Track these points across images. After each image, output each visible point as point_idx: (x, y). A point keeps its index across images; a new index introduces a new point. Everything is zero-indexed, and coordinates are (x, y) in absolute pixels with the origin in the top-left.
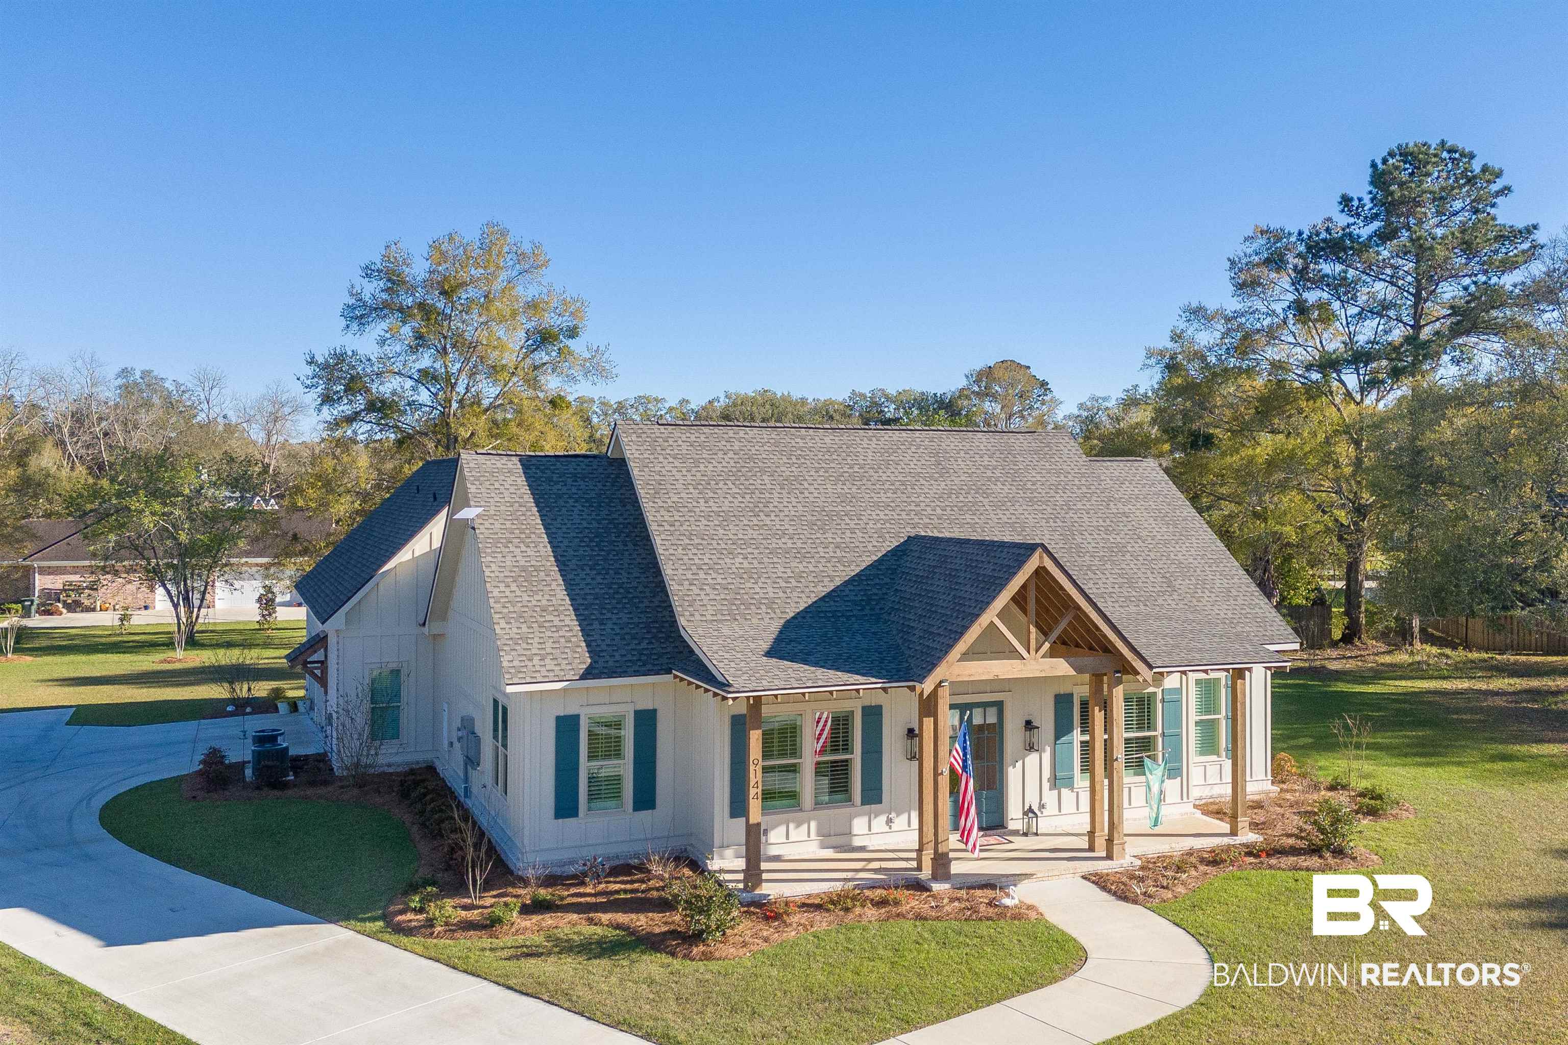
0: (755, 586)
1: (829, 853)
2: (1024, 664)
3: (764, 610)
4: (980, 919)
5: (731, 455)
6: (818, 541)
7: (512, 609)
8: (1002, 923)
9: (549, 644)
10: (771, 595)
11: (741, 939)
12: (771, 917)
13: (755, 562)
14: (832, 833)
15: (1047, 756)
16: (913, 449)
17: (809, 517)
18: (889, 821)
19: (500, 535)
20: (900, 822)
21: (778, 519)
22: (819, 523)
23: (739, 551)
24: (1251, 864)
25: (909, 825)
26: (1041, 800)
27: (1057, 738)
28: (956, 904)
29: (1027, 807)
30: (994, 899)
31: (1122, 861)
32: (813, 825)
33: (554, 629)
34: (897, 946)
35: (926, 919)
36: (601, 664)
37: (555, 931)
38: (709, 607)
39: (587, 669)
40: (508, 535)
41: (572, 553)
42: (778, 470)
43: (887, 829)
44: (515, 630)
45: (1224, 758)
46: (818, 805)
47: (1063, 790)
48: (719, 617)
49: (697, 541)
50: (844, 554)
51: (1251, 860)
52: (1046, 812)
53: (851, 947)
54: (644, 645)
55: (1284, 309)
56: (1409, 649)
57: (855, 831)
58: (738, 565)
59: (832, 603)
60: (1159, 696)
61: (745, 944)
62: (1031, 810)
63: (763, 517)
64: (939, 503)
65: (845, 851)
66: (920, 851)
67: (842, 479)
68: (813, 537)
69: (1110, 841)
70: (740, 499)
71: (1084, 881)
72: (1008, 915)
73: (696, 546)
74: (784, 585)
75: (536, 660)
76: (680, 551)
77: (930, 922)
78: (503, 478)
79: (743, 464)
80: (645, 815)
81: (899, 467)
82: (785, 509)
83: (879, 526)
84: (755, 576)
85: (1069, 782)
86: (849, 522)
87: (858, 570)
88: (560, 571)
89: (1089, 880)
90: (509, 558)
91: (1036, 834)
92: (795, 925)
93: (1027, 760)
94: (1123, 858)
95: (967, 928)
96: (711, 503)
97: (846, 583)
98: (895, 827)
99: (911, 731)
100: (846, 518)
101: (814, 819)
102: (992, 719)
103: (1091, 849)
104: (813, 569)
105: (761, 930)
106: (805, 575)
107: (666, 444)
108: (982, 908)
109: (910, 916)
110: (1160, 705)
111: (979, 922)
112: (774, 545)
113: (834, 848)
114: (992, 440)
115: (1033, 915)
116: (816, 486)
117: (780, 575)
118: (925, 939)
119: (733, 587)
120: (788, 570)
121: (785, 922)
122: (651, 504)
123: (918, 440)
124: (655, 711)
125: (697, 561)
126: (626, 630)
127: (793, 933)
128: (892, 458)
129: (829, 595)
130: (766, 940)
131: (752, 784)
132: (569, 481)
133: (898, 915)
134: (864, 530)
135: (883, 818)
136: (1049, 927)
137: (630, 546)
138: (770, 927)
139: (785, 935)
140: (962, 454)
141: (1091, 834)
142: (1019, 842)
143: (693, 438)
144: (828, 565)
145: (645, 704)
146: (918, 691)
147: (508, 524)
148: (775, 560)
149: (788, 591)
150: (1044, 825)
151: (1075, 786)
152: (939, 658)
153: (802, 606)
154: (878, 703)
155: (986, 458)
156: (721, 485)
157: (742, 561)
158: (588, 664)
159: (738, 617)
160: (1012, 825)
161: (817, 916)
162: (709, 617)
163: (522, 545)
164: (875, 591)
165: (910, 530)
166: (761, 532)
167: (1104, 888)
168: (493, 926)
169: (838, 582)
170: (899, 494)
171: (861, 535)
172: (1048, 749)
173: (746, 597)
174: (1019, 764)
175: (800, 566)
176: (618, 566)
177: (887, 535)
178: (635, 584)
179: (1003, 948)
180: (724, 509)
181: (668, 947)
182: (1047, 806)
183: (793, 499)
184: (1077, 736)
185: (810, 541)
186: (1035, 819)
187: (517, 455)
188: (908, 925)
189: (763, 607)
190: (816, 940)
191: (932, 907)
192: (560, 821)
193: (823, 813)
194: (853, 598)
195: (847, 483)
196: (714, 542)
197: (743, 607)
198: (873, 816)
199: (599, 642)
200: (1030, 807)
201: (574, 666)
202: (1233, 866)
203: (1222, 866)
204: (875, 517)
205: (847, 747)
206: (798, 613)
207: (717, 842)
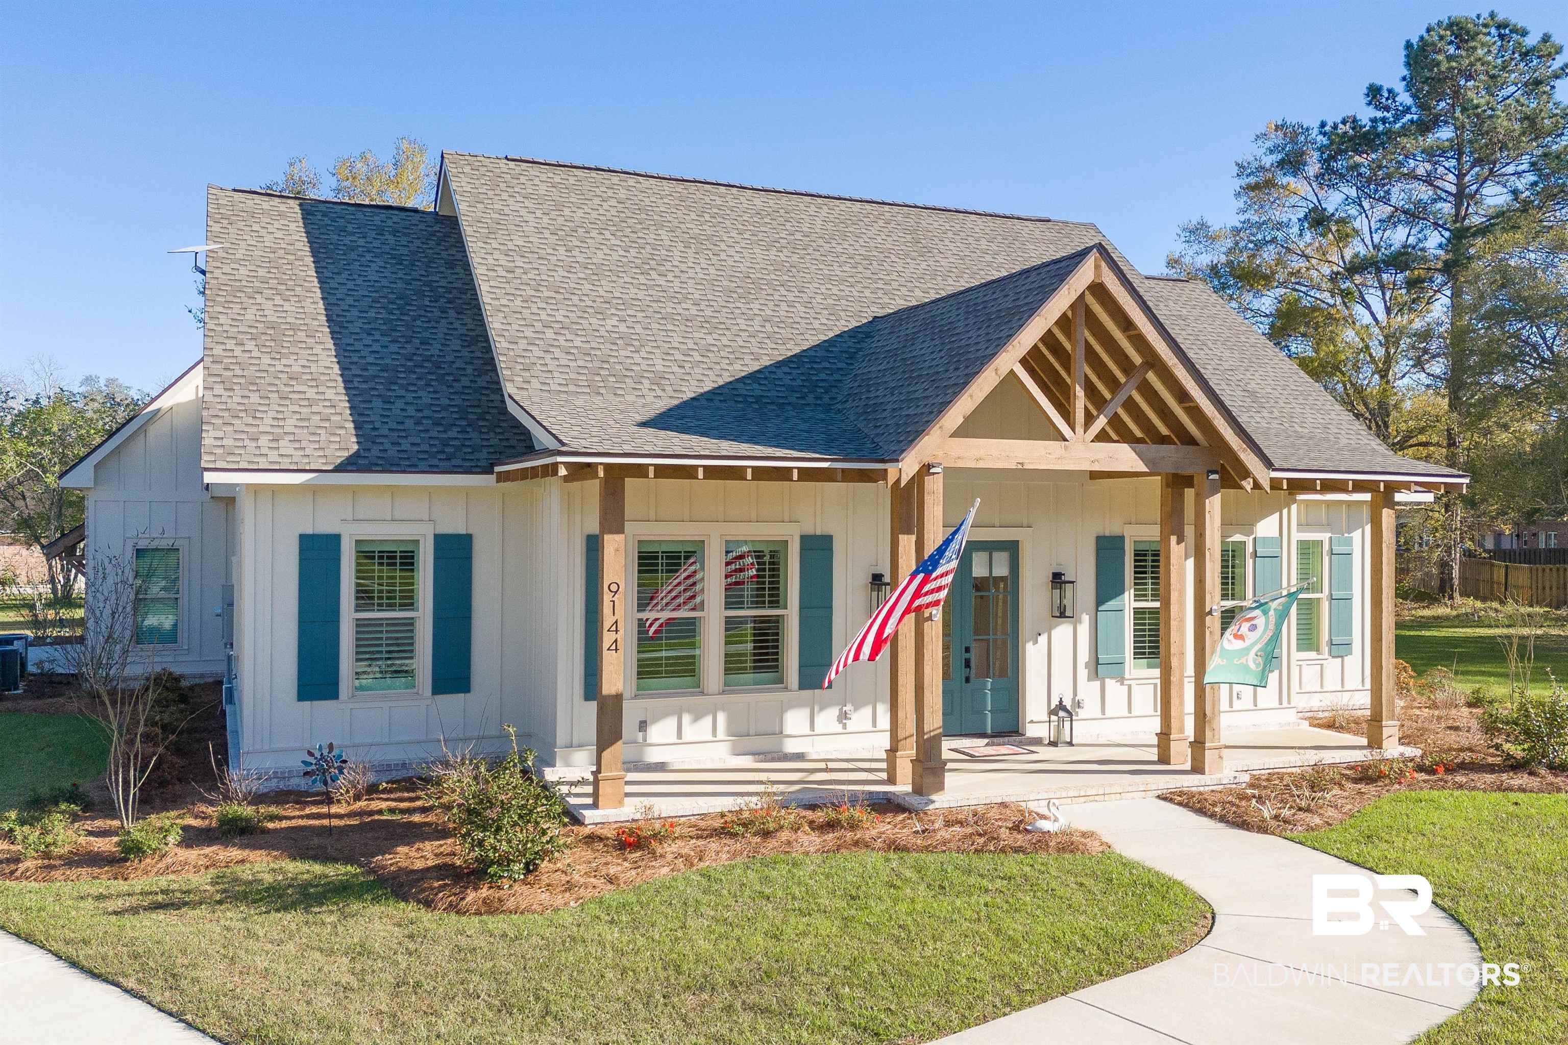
0: (636, 355)
1: (746, 761)
2: (1066, 448)
3: (648, 386)
4: (1003, 851)
5: (613, 202)
6: (738, 311)
7: (240, 373)
8: (1042, 856)
9: (292, 421)
10: (659, 368)
11: (565, 878)
12: (630, 845)
13: (638, 326)
14: (752, 732)
15: (1084, 629)
16: (881, 223)
17: (725, 283)
18: (843, 717)
19: (244, 283)
20: (860, 718)
21: (677, 280)
22: (740, 291)
23: (613, 311)
24: (1425, 781)
25: (874, 724)
26: (1075, 694)
27: (1101, 600)
28: (957, 828)
29: (1055, 702)
30: (1021, 822)
31: (1219, 776)
32: (721, 718)
33: (306, 403)
34: (854, 893)
35: (905, 849)
36: (375, 451)
37: (238, 869)
38: (556, 375)
39: (349, 458)
40: (257, 284)
41: (357, 314)
42: (682, 226)
43: (839, 728)
44: (238, 399)
45: (1326, 656)
46: (728, 688)
47: (1107, 681)
48: (572, 388)
49: (547, 294)
50: (776, 329)
51: (1423, 776)
52: (1082, 713)
53: (767, 891)
54: (452, 433)
55: (1299, 220)
56: (1449, 603)
57: (788, 730)
58: (609, 328)
59: (756, 386)
60: (1250, 549)
61: (569, 887)
62: (1061, 706)
63: (654, 275)
64: (918, 284)
65: (773, 760)
66: (893, 751)
67: (777, 245)
68: (731, 305)
69: (1198, 744)
70: (622, 253)
71: (1162, 803)
72: (1052, 844)
73: (546, 300)
74: (682, 357)
75: (264, 441)
76: (518, 302)
77: (915, 855)
78: (268, 220)
79: (630, 215)
80: (453, 702)
81: (861, 241)
82: (690, 270)
83: (831, 301)
84: (636, 343)
85: (1117, 669)
86: (786, 293)
87: (797, 350)
88: (331, 333)
89: (1171, 800)
90: (252, 311)
91: (1071, 744)
92: (670, 857)
93: (1055, 633)
94: (1220, 769)
95: (984, 863)
96: (576, 252)
97: (779, 365)
98: (851, 725)
99: (877, 578)
100: (781, 288)
101: (723, 710)
102: (1001, 569)
103: (1164, 759)
104: (729, 343)
105: (607, 864)
106: (716, 349)
107: (515, 181)
108: (1004, 833)
109: (879, 843)
110: (1251, 561)
111: (1002, 856)
112: (669, 310)
113: (753, 754)
114: (991, 224)
115: (1095, 847)
116: (738, 249)
117: (677, 345)
118: (907, 880)
119: (598, 353)
120: (689, 341)
121: (653, 853)
122: (480, 244)
123: (887, 214)
124: (469, 538)
125: (544, 316)
126: (426, 413)
127: (665, 870)
128: (851, 229)
129: (753, 376)
130: (611, 880)
131: (607, 624)
132: (373, 234)
133: (856, 843)
134: (808, 305)
135: (833, 712)
136: (1127, 864)
137: (452, 313)
138: (625, 860)
139: (649, 872)
140: (950, 234)
141: (1164, 737)
142: (1045, 752)
143: (557, 179)
144: (752, 340)
145: (454, 526)
146: (891, 479)
147: (262, 272)
148: (670, 327)
149: (687, 365)
150: (1082, 731)
151: (1127, 676)
152: (927, 422)
153: (708, 386)
154: (826, 532)
155: (984, 242)
156: (594, 234)
157: (617, 323)
158: (351, 452)
159: (603, 391)
160: (1032, 731)
161: (714, 845)
162: (554, 387)
163: (278, 298)
164: (823, 376)
165: (876, 310)
166: (650, 292)
167: (1201, 811)
168: (126, 860)
169: (766, 362)
170: (860, 269)
171: (804, 309)
172: (1086, 618)
173: (618, 367)
174: (1043, 639)
175: (708, 337)
176: (428, 335)
177: (842, 314)
178: (449, 358)
179: (1054, 896)
180: (595, 261)
181: (424, 890)
182: (1086, 704)
183: (702, 261)
184: (1129, 601)
185: (724, 310)
186: (1067, 724)
187: (296, 198)
188: (874, 859)
189: (646, 382)
190: (704, 882)
191: (917, 832)
192: (307, 704)
193: (739, 700)
194: (788, 382)
195: (785, 250)
196: (575, 298)
197: (612, 379)
198: (816, 709)
199: (377, 425)
200: (1061, 701)
201: (327, 452)
202: (1400, 783)
203: (1380, 784)
204: (824, 291)
205: (776, 600)
206: (702, 394)
207: (561, 736)
